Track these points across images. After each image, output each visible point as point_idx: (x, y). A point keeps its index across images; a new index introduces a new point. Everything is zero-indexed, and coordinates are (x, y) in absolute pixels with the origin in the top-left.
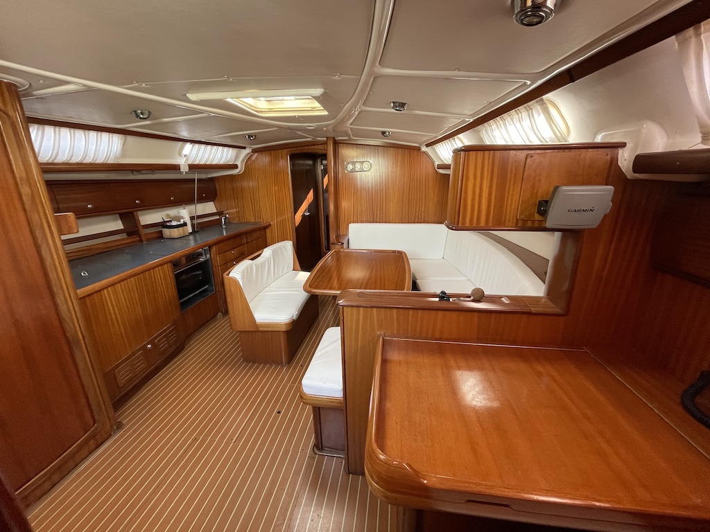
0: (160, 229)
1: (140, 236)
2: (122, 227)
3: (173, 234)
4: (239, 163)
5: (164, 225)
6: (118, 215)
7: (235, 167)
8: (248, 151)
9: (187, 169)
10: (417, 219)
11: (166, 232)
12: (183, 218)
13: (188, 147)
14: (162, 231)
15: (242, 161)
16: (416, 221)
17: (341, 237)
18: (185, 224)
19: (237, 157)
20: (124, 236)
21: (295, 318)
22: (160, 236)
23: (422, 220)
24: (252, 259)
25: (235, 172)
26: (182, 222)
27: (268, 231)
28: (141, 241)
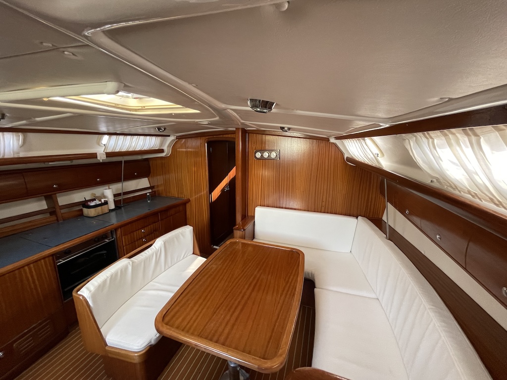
0: (81, 207)
1: (57, 216)
2: (46, 207)
3: (90, 213)
4: (165, 148)
5: (85, 204)
6: (43, 197)
7: (162, 151)
8: (172, 138)
9: (104, 157)
10: (323, 208)
11: (86, 211)
12: (105, 197)
13: (106, 138)
14: (82, 209)
15: (169, 146)
16: (323, 210)
17: (249, 218)
18: (106, 203)
19: (162, 144)
20: (48, 215)
21: (153, 342)
22: (81, 214)
23: (329, 211)
24: (130, 257)
25: (163, 155)
26: (103, 201)
27: (188, 205)
28: (57, 220)
